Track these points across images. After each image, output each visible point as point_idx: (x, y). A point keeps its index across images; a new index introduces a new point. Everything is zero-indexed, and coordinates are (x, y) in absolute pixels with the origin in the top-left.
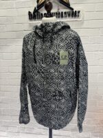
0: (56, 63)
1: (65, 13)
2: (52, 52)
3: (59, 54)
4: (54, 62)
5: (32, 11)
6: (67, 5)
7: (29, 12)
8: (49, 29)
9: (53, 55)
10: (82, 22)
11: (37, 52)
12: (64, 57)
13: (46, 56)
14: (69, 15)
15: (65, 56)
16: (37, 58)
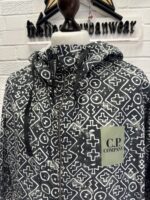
0: (89, 162)
1: (105, 25)
2: (78, 126)
3: (98, 134)
4: (83, 159)
5: (34, 21)
6: (109, 10)
7: (29, 23)
8: (69, 62)
9: (82, 138)
10: (139, 45)
11: (34, 123)
12: (112, 143)
13: (61, 139)
14: (113, 30)
15: (118, 141)
16: (36, 140)
